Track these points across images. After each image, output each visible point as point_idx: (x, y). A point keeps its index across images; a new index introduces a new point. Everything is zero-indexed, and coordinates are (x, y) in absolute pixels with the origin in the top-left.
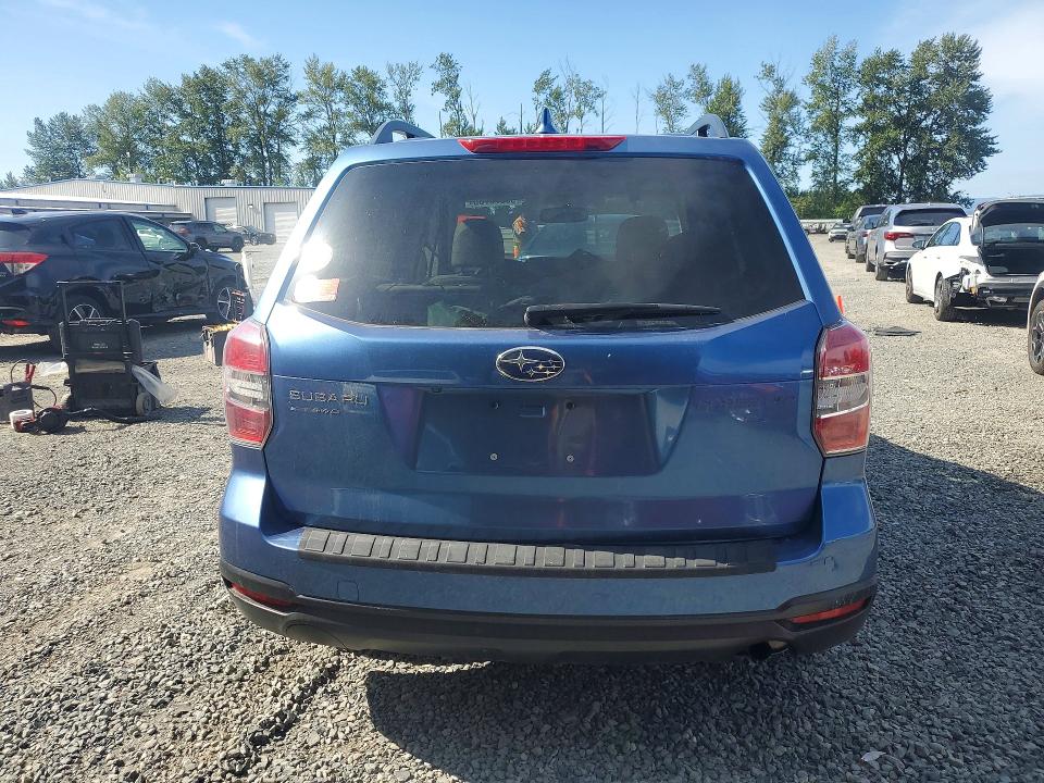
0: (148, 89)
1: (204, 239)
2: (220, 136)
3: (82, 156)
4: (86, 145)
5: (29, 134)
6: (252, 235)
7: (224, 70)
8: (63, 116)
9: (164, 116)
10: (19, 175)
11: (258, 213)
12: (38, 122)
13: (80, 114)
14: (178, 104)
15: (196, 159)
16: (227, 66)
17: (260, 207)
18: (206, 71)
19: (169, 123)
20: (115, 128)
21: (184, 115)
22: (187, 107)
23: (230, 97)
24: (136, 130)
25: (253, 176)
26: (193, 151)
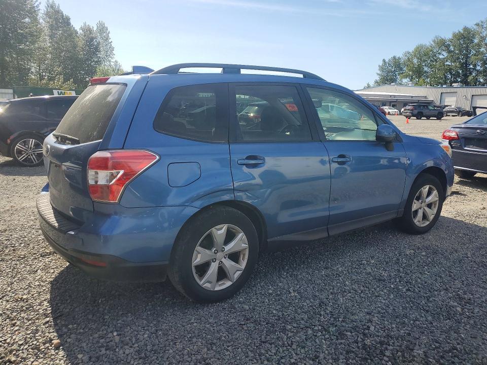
0: (434, 41)
1: (422, 113)
2: (466, 61)
3: (399, 74)
4: (401, 69)
5: (379, 66)
6: (460, 111)
7: (475, 27)
8: (394, 58)
9: (439, 54)
10: (372, 84)
11: (467, 100)
12: (384, 61)
13: (401, 56)
14: (448, 47)
15: (451, 73)
16: (477, 25)
17: (469, 97)
18: (466, 29)
19: (441, 57)
20: (415, 61)
21: (450, 52)
22: (452, 48)
23: (476, 41)
24: (424, 61)
25: (482, 80)
26: (450, 69)
